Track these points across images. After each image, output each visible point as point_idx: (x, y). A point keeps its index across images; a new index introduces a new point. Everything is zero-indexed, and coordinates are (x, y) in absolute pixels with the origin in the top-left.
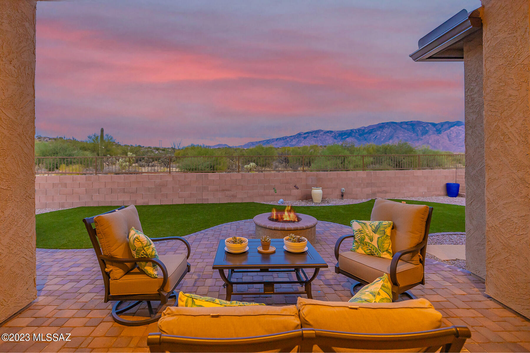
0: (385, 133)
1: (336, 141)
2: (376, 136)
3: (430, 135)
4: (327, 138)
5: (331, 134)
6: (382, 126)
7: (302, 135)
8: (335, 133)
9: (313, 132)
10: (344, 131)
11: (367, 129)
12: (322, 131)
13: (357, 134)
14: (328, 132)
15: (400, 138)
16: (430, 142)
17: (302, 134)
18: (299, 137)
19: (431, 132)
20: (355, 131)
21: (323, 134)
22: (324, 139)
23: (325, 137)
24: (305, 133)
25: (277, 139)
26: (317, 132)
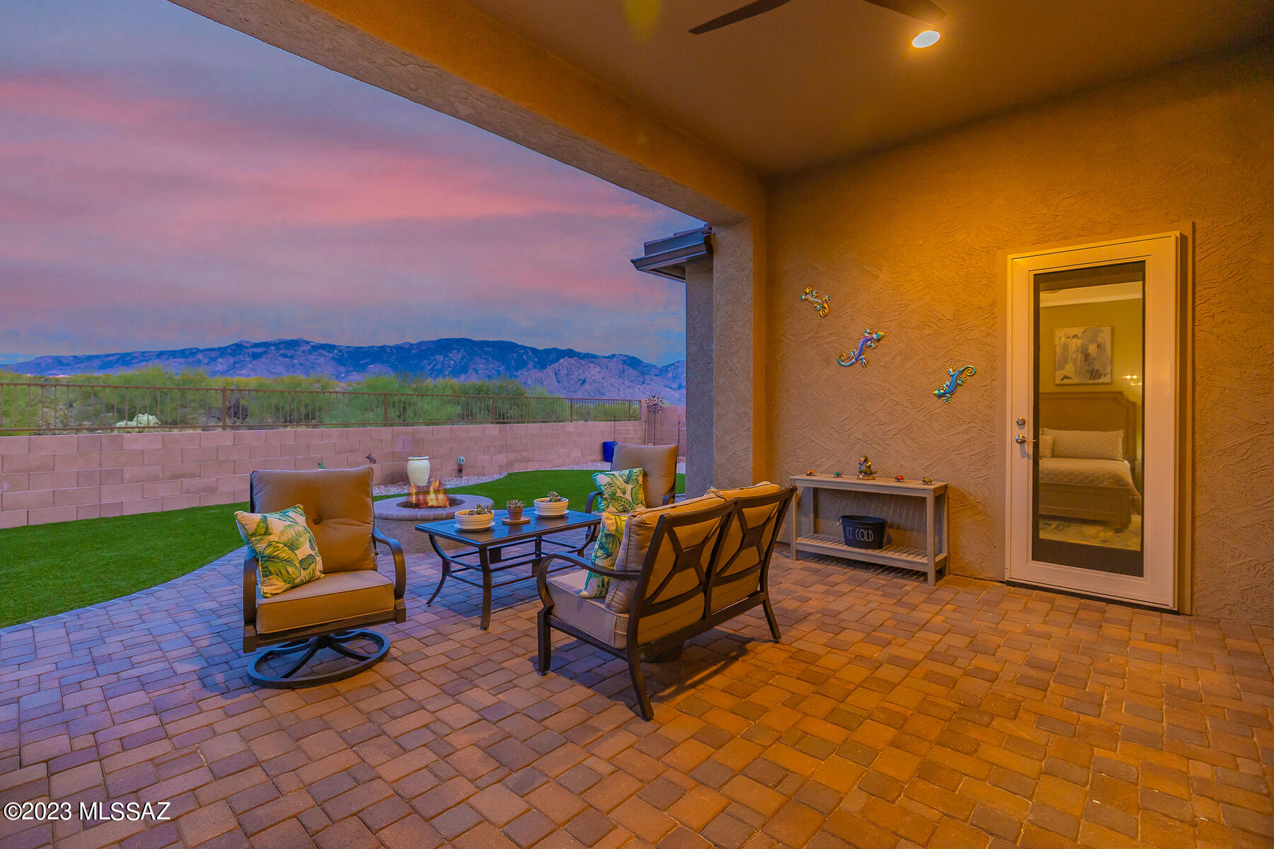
0: (452, 360)
1: (342, 369)
2: (435, 365)
3: (529, 370)
4: (319, 361)
5: (329, 352)
6: (445, 346)
7: (247, 348)
8: (340, 351)
9: (280, 343)
10: (365, 348)
11: (415, 347)
12: (308, 343)
13: (394, 357)
14: (323, 346)
15: (480, 372)
16: (529, 382)
17: (248, 345)
18: (239, 354)
19: (530, 365)
20: (389, 350)
21: (309, 350)
22: (313, 364)
23: (315, 359)
24: (256, 345)
25: (160, 354)
26: (293, 344)
